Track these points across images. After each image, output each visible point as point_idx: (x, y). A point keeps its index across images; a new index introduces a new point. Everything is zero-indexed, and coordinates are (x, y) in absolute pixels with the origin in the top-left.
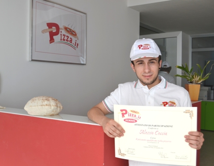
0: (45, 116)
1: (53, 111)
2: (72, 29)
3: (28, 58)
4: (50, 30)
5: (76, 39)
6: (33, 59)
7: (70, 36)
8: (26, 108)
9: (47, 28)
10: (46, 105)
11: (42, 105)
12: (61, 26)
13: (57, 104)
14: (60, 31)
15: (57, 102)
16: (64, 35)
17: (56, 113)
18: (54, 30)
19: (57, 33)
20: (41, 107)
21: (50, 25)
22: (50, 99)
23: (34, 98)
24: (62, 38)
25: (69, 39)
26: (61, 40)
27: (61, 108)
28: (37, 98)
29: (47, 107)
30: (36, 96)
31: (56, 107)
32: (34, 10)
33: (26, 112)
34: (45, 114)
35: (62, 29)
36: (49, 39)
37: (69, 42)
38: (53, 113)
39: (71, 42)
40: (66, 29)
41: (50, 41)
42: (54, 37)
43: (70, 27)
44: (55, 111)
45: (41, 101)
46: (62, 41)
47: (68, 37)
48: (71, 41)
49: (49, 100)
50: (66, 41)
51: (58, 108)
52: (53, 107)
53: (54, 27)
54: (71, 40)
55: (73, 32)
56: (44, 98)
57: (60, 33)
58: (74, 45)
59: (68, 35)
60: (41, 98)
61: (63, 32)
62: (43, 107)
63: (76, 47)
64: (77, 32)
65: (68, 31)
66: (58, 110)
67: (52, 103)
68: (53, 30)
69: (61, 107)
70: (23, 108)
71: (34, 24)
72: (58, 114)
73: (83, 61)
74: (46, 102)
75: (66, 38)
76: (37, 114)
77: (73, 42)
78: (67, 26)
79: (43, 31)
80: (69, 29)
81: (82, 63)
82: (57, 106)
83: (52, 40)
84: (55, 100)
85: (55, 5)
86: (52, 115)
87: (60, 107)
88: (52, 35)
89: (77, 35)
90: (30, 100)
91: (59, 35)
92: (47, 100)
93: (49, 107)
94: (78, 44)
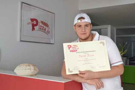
0: (27, 76)
1: (32, 73)
2: (46, 22)
3: (18, 40)
4: (33, 23)
5: (48, 29)
6: (21, 40)
7: (45, 27)
8: (15, 71)
9: (31, 21)
10: (28, 69)
11: (25, 69)
12: (39, 21)
13: (35, 68)
14: (39, 23)
15: (35, 67)
16: (41, 26)
17: (34, 74)
18: (35, 23)
19: (36, 25)
20: (25, 70)
21: (32, 20)
22: (31, 65)
23: (21, 65)
24: (40, 28)
25: (44, 29)
26: (39, 29)
27: (38, 71)
28: (22, 65)
29: (28, 70)
30: (22, 64)
31: (34, 70)
32: (23, 11)
33: (15, 73)
34: (28, 75)
35: (39, 22)
36: (32, 28)
37: (44, 30)
38: (32, 74)
40: (42, 22)
41: (32, 29)
42: (35, 27)
43: (44, 21)
44: (33, 72)
45: (25, 66)
46: (40, 29)
47: (43, 27)
48: (45, 30)
49: (30, 66)
50: (42, 30)
51: (36, 71)
52: (32, 71)
53: (35, 21)
54: (45, 29)
55: (47, 24)
56: (27, 65)
57: (38, 25)
58: (47, 32)
59: (44, 26)
60: (25, 65)
61: (41, 24)
62: (26, 70)
63: (48, 33)
64: (49, 24)
65: (43, 24)
66: (36, 72)
67: (32, 68)
68: (34, 23)
69: (38, 70)
70: (13, 71)
71: (22, 19)
72: (36, 75)
73: (53, 42)
74: (28, 67)
75: (42, 28)
76: (22, 75)
77: (47, 30)
78: (43, 21)
79: (28, 24)
80: (44, 22)
81: (52, 43)
82: (35, 70)
83: (33, 29)
84: (34, 66)
85: (36, 8)
86: (32, 75)
87: (37, 70)
88: (33, 26)
89: (49, 26)
90: (18, 66)
91: (38, 26)
92: (28, 66)
93: (30, 70)
94: (49, 32)
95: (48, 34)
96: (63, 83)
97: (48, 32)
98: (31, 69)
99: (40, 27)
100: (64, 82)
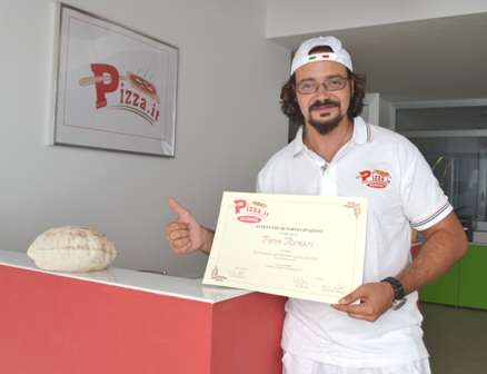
0: (74, 272)
1: (94, 261)
2: (147, 79)
3: (47, 139)
4: (99, 79)
5: (155, 102)
6: (58, 141)
7: (142, 95)
8: (31, 253)
9: (92, 74)
10: (79, 247)
11: (68, 248)
12: (122, 73)
13: (103, 245)
14: (120, 82)
15: (105, 239)
16: (128, 92)
17: (101, 266)
18: (107, 79)
19: (112, 87)
20: (66, 251)
21: (98, 69)
22: (88, 233)
23: (52, 230)
24: (124, 100)
25: (139, 101)
26: (122, 102)
27: (114, 255)
28: (57, 230)
29: (79, 252)
31: (101, 253)
32: (64, 37)
34: (76, 269)
35: (124, 78)
36: (96, 99)
37: (139, 108)
38: (93, 266)
39: (144, 108)
40: (133, 78)
41: (97, 102)
42: (107, 95)
43: (141, 75)
44: (98, 261)
45: (66, 237)
46: (124, 104)
47: (137, 96)
48: (143, 106)
49: (85, 236)
50: (131, 105)
51: (107, 255)
52: (93, 253)
53: (108, 74)
54: (145, 104)
55: (149, 85)
56: (74, 231)
57: (120, 87)
58: (149, 115)
59: (138, 92)
60: (68, 231)
61: (128, 85)
62: (71, 251)
63: (154, 118)
64: (157, 87)
65: (138, 84)
66: (107, 259)
67: (93, 242)
68: (105, 80)
69: (114, 252)
70: (24, 252)
71: (62, 70)
72: (106, 269)
73: (169, 150)
74: (78, 241)
75: (132, 98)
76: (57, 269)
77: (149, 107)
78: (135, 73)
79: (83, 82)
80: (141, 80)
81: (167, 154)
82: (104, 251)
83: (101, 101)
84: (101, 235)
85: (113, 27)
86: (92, 271)
87: (111, 253)
88: (102, 90)
89: (158, 93)
90: (41, 233)
92: (80, 235)
93: (86, 251)
94: (158, 113)
95: (155, 123)
96: (209, 304)
97: (155, 114)
98: (90, 246)
99: (125, 96)
100: (212, 302)
